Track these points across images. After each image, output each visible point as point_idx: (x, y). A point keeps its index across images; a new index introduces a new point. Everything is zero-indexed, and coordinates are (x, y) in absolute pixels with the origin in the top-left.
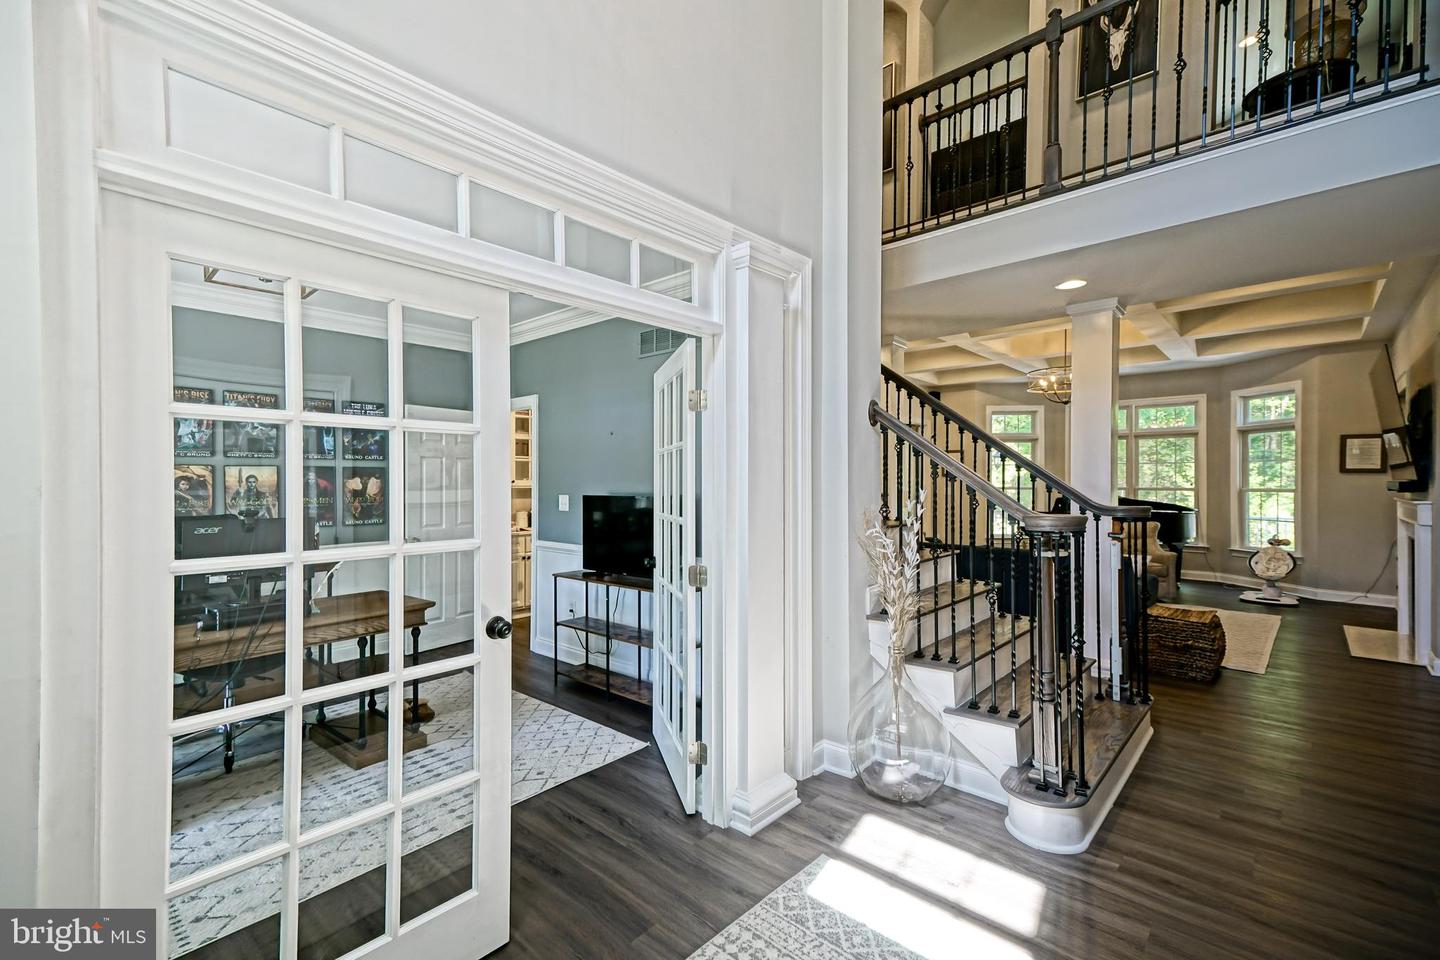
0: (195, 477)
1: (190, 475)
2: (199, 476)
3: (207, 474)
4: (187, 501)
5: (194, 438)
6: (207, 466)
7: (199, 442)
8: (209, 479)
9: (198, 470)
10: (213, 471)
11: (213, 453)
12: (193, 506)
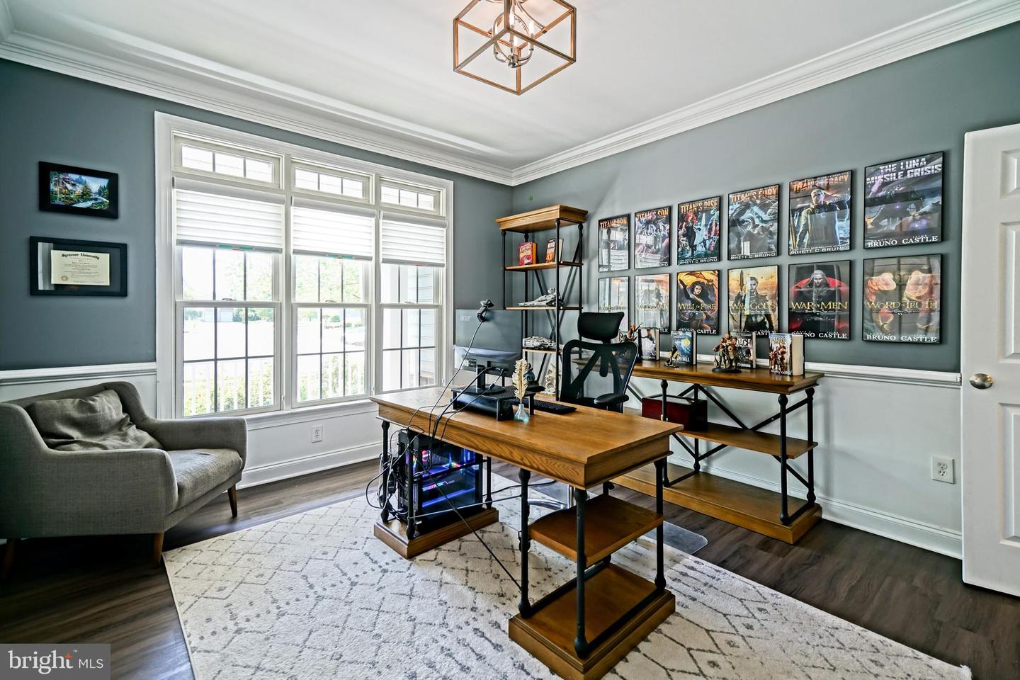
0: (706, 282)
1: (702, 280)
2: (708, 281)
3: (715, 278)
4: (699, 304)
5: (705, 245)
6: (714, 271)
7: (709, 249)
8: (716, 283)
9: (708, 275)
10: (719, 276)
11: (719, 259)
12: (704, 309)
